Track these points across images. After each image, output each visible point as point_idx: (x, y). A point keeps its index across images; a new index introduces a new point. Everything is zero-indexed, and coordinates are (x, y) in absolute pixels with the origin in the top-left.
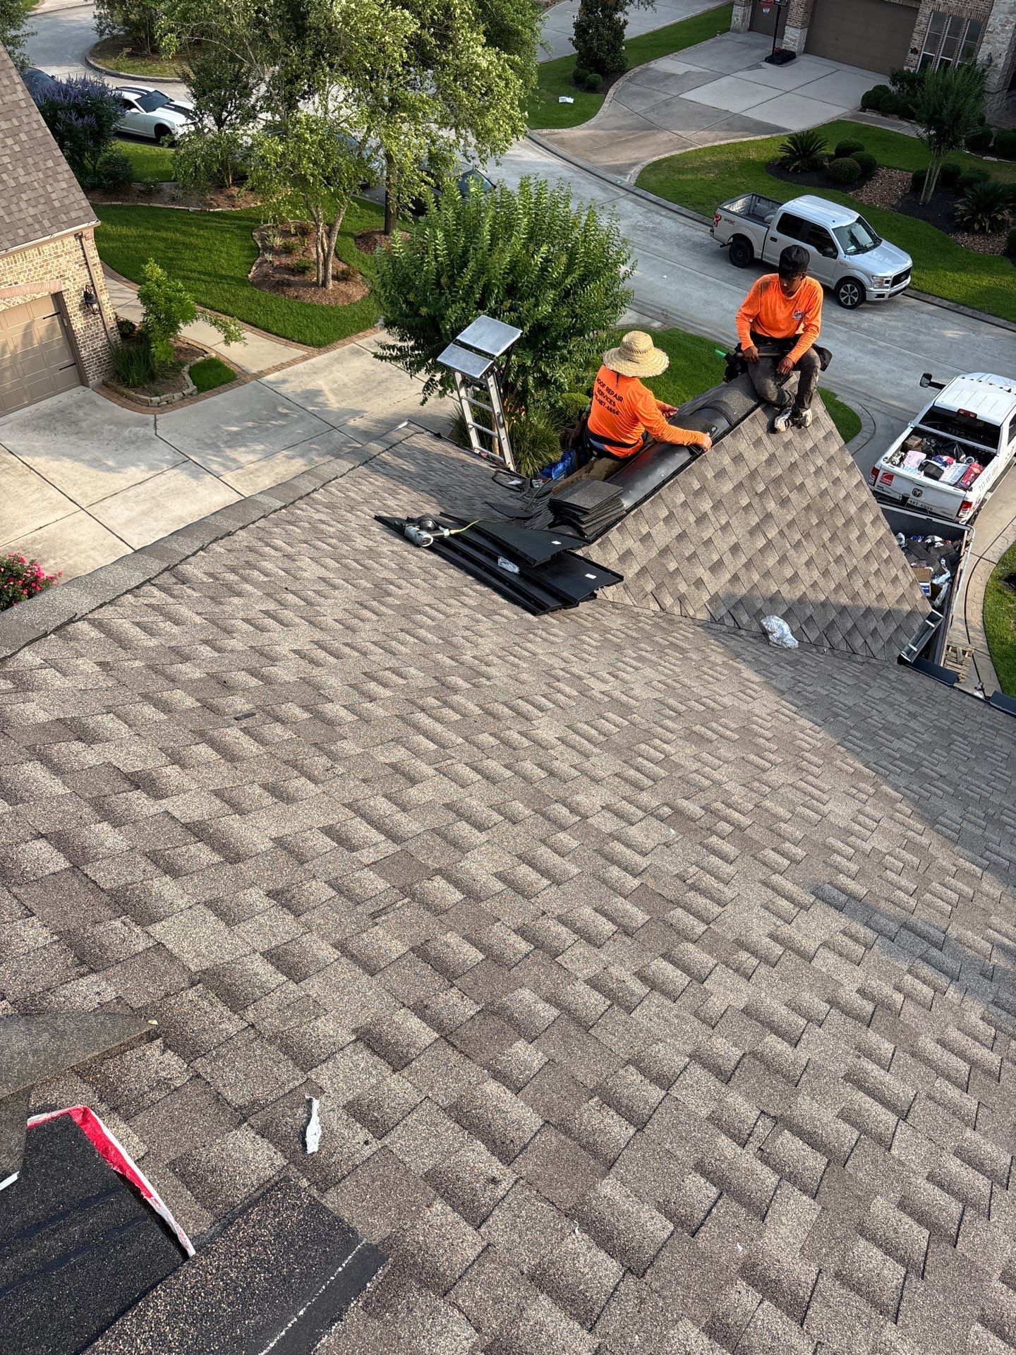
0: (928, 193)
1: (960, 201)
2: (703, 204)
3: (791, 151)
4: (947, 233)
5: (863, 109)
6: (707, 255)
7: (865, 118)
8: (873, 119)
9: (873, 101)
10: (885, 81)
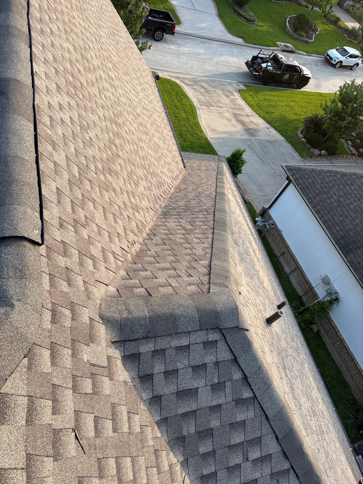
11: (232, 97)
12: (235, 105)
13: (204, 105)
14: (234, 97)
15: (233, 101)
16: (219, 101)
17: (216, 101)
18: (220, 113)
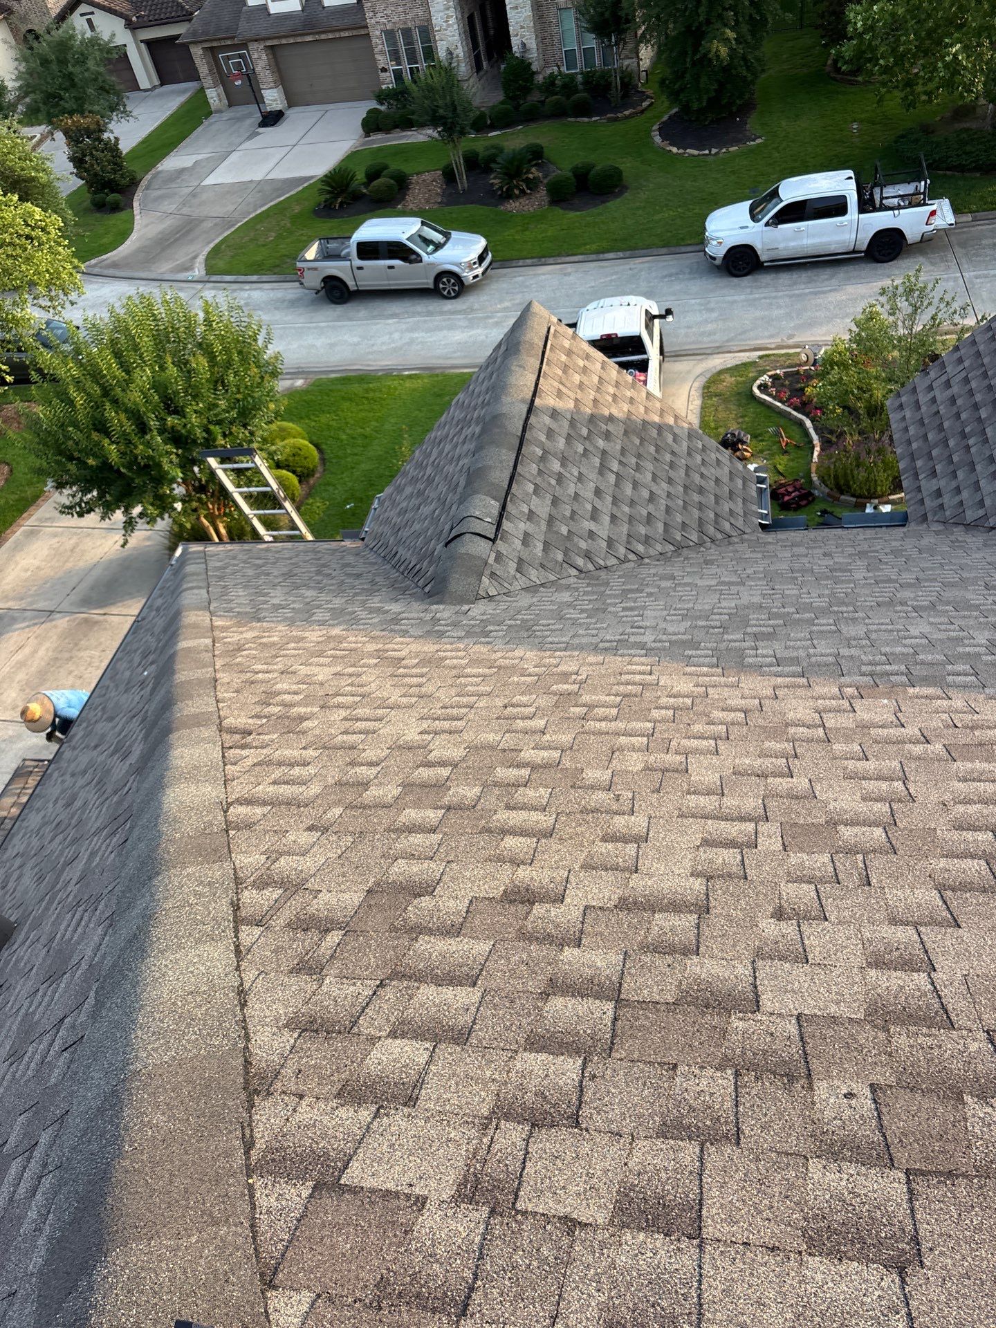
0: (463, 182)
1: (492, 176)
2: (278, 266)
3: (329, 192)
4: (496, 206)
5: (367, 134)
6: (307, 306)
7: (373, 142)
8: (380, 140)
9: (372, 125)
10: (373, 104)
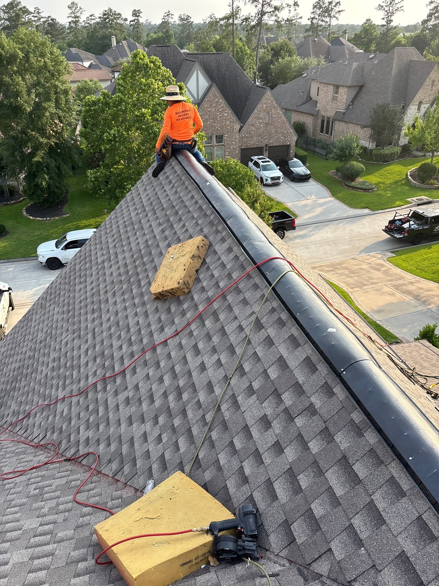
11: (383, 269)
12: (391, 276)
13: (355, 286)
14: (386, 268)
15: (386, 273)
16: (370, 278)
17: (367, 278)
18: (377, 290)
